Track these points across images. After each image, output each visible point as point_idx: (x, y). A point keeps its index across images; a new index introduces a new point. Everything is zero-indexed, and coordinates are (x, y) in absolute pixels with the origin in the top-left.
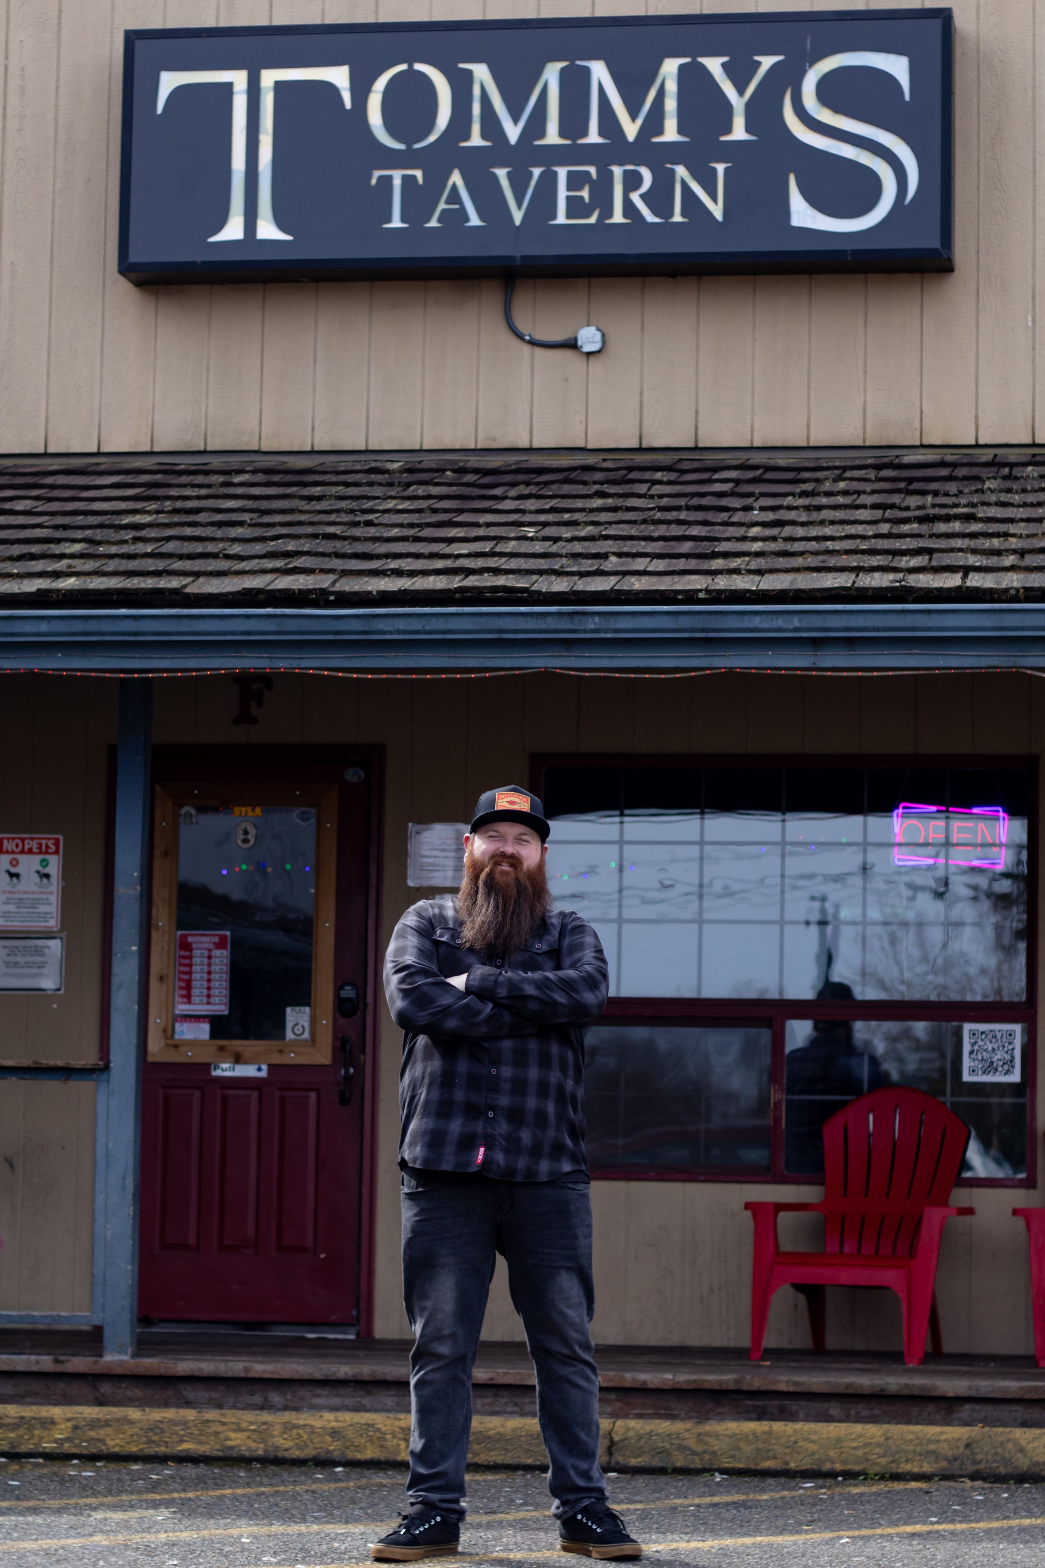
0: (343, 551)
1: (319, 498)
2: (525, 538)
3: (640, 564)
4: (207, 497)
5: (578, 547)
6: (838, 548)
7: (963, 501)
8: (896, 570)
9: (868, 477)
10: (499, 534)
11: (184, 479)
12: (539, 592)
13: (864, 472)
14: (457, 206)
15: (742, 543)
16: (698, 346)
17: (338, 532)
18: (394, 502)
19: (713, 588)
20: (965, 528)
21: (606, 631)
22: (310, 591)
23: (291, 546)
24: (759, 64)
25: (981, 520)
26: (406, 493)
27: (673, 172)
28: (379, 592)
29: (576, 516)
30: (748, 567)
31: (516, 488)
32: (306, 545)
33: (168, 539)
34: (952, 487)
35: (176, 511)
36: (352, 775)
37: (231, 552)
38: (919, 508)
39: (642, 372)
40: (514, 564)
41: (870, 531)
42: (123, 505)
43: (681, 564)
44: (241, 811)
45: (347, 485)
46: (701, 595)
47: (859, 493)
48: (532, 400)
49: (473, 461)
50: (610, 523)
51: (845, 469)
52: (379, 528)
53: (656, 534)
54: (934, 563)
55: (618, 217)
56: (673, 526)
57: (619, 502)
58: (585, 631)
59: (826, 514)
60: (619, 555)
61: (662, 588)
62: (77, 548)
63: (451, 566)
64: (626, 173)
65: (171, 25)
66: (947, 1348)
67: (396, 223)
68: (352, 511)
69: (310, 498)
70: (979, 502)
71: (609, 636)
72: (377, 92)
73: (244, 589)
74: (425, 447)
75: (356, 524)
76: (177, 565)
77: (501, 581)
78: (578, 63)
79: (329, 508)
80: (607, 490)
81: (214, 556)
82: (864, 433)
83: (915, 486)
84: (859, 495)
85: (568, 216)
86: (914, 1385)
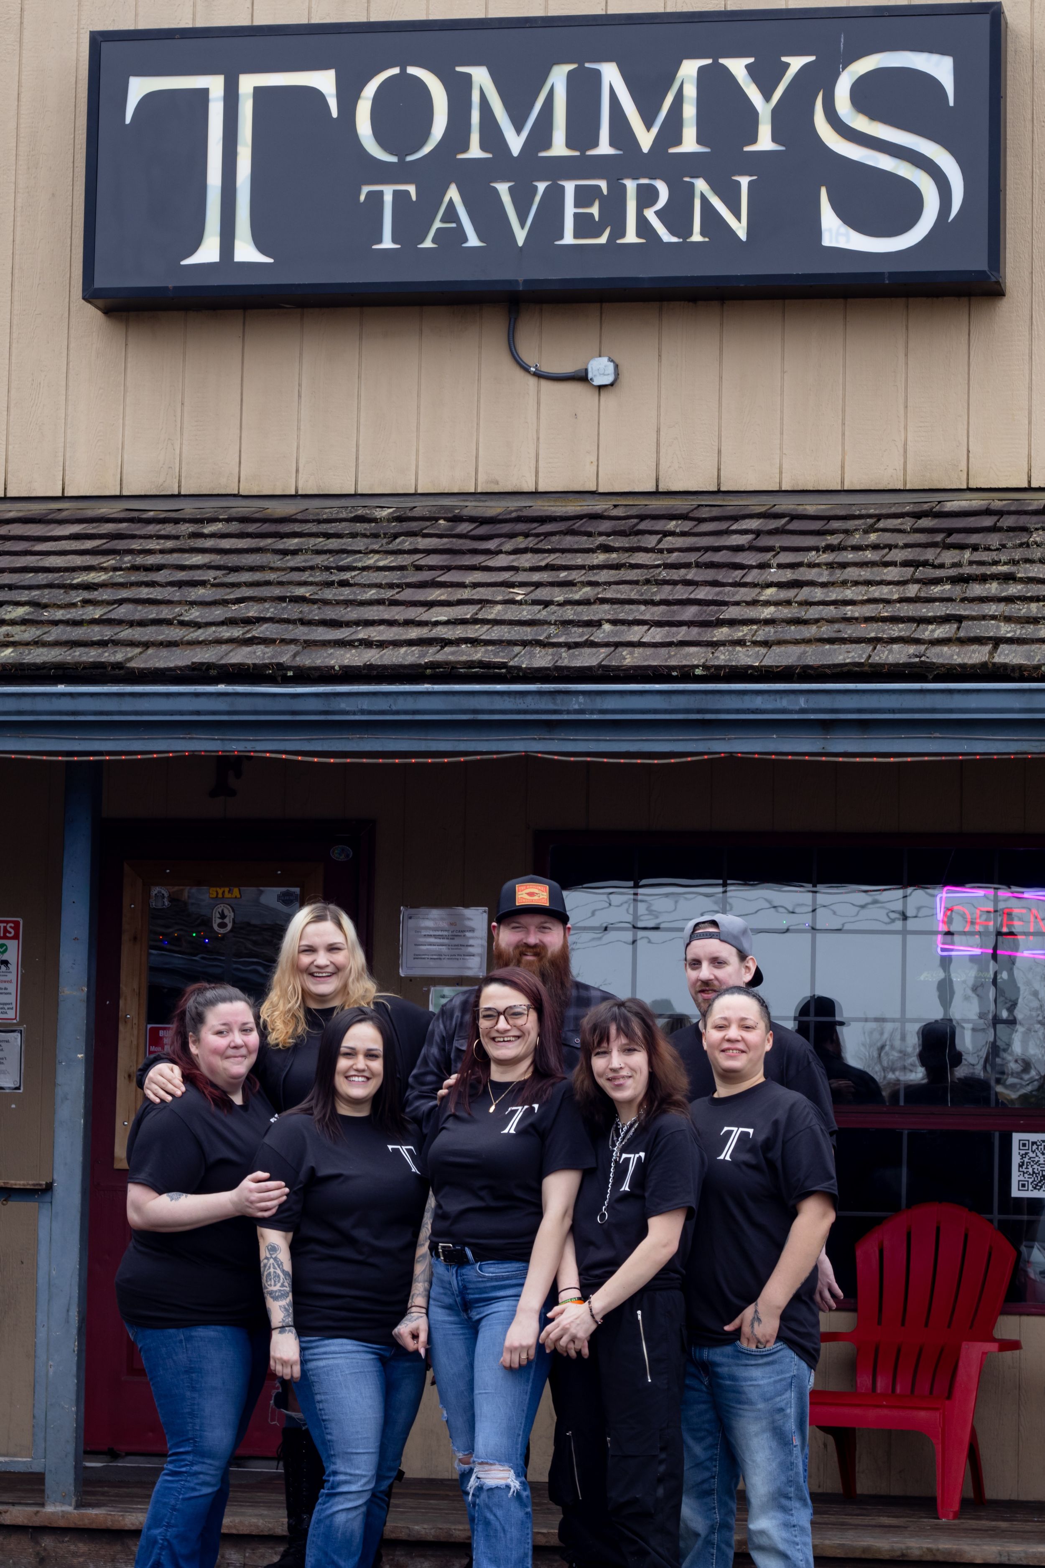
0: (310, 617)
1: (294, 553)
2: (513, 602)
3: (635, 634)
4: (172, 551)
5: (569, 613)
6: (857, 615)
7: (1004, 558)
8: (918, 641)
9: (902, 527)
10: (484, 598)
11: (152, 529)
12: (519, 668)
13: (899, 521)
14: (454, 225)
15: (751, 608)
16: (721, 378)
17: (307, 595)
18: (377, 557)
19: (711, 664)
20: (1002, 591)
21: (592, 712)
22: (266, 666)
23: (253, 611)
24: (788, 65)
25: (1022, 580)
26: (391, 547)
27: (692, 185)
28: (342, 667)
29: (575, 576)
30: (754, 638)
31: (513, 540)
32: (270, 610)
33: (121, 602)
34: (994, 540)
35: (135, 568)
36: (338, 854)
37: (186, 619)
38: (954, 565)
39: (659, 407)
40: (496, 633)
41: (894, 593)
42: (78, 561)
43: (682, 633)
44: (217, 893)
45: (327, 536)
46: (698, 672)
47: (890, 547)
48: (538, 439)
49: (472, 508)
50: (609, 584)
51: (879, 517)
52: (354, 589)
53: (657, 598)
54: (962, 634)
55: (631, 237)
56: (679, 587)
57: (624, 558)
58: (568, 712)
59: (852, 573)
60: (614, 622)
61: (655, 664)
62: (20, 612)
63: (425, 636)
64: (639, 186)
65: (142, 25)
66: (990, 1493)
67: (387, 243)
68: (327, 569)
69: (285, 552)
70: (1022, 559)
71: (595, 717)
72: (367, 99)
73: (193, 663)
74: (419, 491)
75: (329, 584)
76: (126, 633)
77: (479, 654)
78: (587, 65)
79: (303, 564)
80: (612, 544)
81: (168, 622)
82: (905, 474)
83: (955, 538)
84: (890, 550)
85: (576, 236)
86: (938, 1550)
